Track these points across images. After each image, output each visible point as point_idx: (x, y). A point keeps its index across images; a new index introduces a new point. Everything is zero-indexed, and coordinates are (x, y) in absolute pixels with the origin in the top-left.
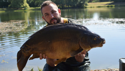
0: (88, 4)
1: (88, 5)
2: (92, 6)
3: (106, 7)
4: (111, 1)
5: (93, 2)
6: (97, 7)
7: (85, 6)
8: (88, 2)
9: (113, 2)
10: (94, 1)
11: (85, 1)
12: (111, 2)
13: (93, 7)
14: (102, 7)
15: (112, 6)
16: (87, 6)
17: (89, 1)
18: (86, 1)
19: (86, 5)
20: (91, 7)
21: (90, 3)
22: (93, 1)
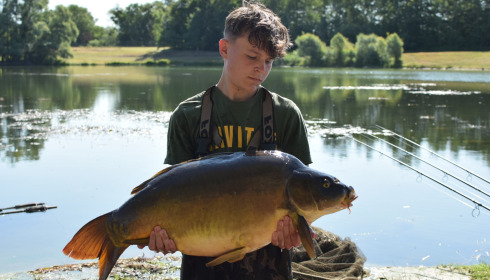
0: (71, 50)
1: (72, 56)
2: (90, 62)
3: (143, 64)
4: (160, 46)
5: (94, 45)
6: (108, 65)
7: (59, 58)
8: (73, 45)
9: (167, 48)
10: (96, 41)
11: (62, 38)
12: (161, 49)
13: (94, 65)
14: (128, 64)
15: (163, 64)
16: (69, 61)
17: (75, 40)
18: (66, 39)
19: (65, 54)
20: (85, 65)
21: (81, 50)
22: (91, 42)
